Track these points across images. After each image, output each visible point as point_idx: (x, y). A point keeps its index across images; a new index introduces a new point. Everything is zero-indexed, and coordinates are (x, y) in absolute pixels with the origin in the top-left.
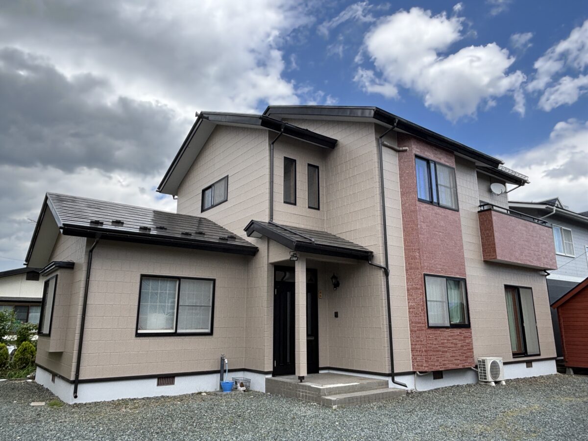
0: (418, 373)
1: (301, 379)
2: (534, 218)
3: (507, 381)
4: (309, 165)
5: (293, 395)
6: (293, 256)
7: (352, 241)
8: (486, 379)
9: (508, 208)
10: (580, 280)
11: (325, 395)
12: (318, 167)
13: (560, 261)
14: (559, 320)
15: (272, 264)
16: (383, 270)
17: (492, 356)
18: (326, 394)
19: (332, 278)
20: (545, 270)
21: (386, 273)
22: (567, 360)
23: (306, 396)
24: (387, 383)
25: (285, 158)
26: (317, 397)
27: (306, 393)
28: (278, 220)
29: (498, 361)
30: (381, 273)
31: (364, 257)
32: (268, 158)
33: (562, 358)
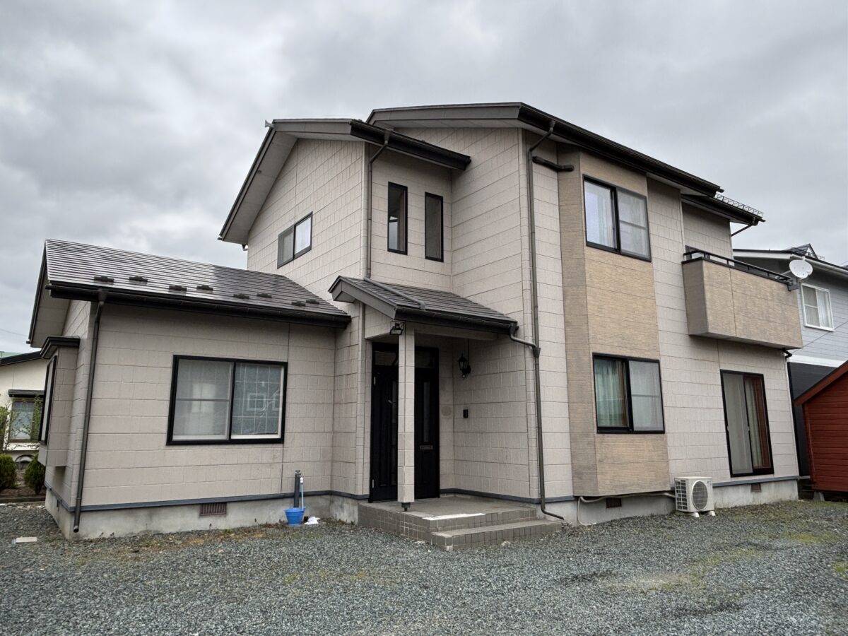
0: (582, 499)
1: (406, 506)
2: (768, 273)
3: (717, 510)
4: (427, 195)
5: (395, 531)
6: (394, 328)
7: (488, 307)
8: (686, 508)
9: (733, 259)
10: (837, 363)
11: (437, 531)
12: (441, 198)
13: (807, 336)
14: (805, 423)
15: (368, 340)
16: (531, 348)
17: (695, 475)
18: (439, 528)
19: (460, 361)
20: (784, 349)
21: (536, 352)
22: (815, 480)
23: (411, 531)
24: (534, 513)
25: (391, 185)
26: (426, 533)
27: (411, 526)
28: (380, 276)
29: (705, 483)
30: (528, 354)
31: (503, 330)
32: (364, 185)
33: (808, 477)
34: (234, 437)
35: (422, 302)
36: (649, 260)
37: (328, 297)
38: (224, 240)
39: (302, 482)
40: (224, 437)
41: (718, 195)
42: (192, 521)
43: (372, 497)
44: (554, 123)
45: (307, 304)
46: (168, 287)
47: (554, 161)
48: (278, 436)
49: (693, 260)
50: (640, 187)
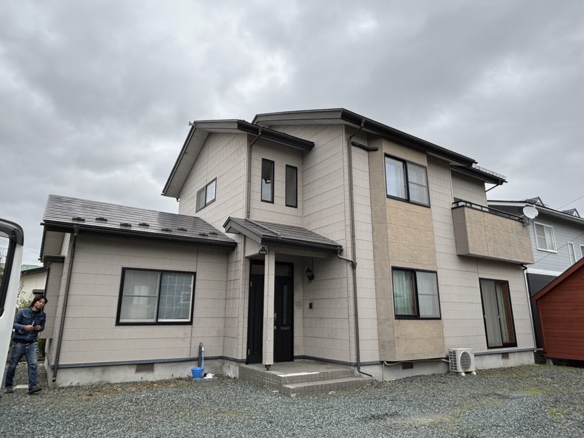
0: (385, 363)
1: (268, 367)
2: (509, 215)
3: (478, 371)
4: (287, 166)
5: (260, 384)
6: (261, 250)
7: (325, 236)
8: (456, 369)
9: (487, 207)
10: (558, 274)
11: (286, 384)
12: (296, 168)
13: (537, 256)
14: (538, 312)
15: (247, 257)
16: (351, 263)
17: (463, 347)
18: (288, 382)
19: (307, 271)
20: (522, 264)
21: (354, 265)
22: (546, 351)
23: (270, 384)
24: (353, 372)
25: (264, 160)
26: (279, 385)
27: (270, 381)
28: (255, 217)
29: (469, 353)
30: (349, 267)
31: (333, 252)
32: (246, 160)
33: (542, 349)
34: (160, 320)
35: (279, 233)
36: (429, 207)
37: (223, 230)
38: (165, 195)
39: (203, 350)
40: (153, 320)
41: (474, 166)
42: (131, 375)
43: (248, 361)
44: (364, 121)
45: (209, 235)
46: (119, 224)
47: (366, 145)
48: (189, 320)
49: (458, 206)
50: (422, 160)
